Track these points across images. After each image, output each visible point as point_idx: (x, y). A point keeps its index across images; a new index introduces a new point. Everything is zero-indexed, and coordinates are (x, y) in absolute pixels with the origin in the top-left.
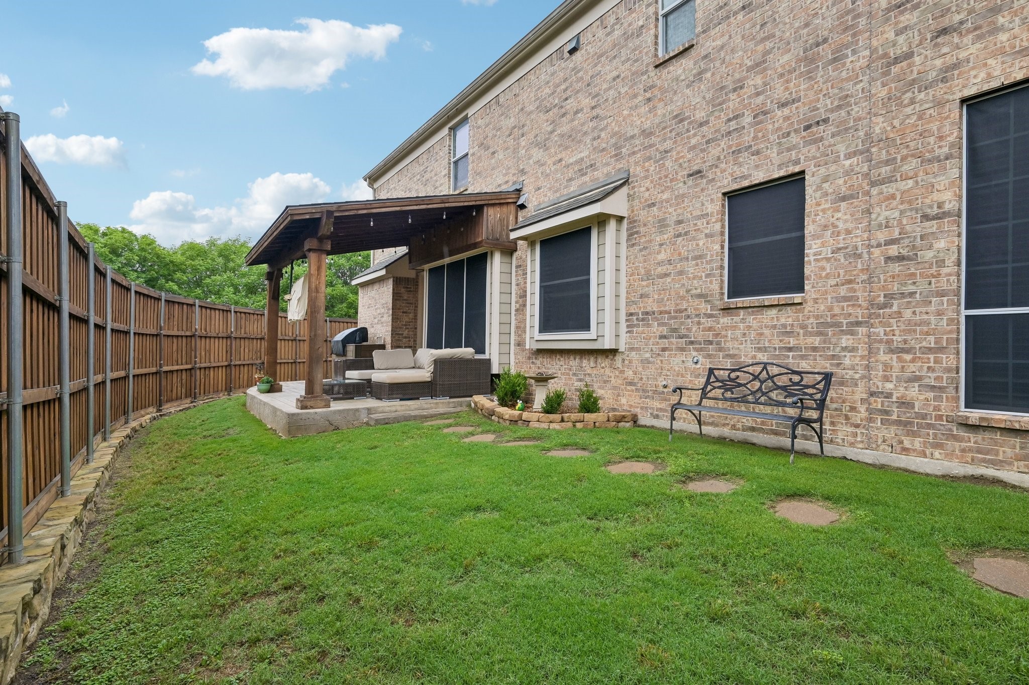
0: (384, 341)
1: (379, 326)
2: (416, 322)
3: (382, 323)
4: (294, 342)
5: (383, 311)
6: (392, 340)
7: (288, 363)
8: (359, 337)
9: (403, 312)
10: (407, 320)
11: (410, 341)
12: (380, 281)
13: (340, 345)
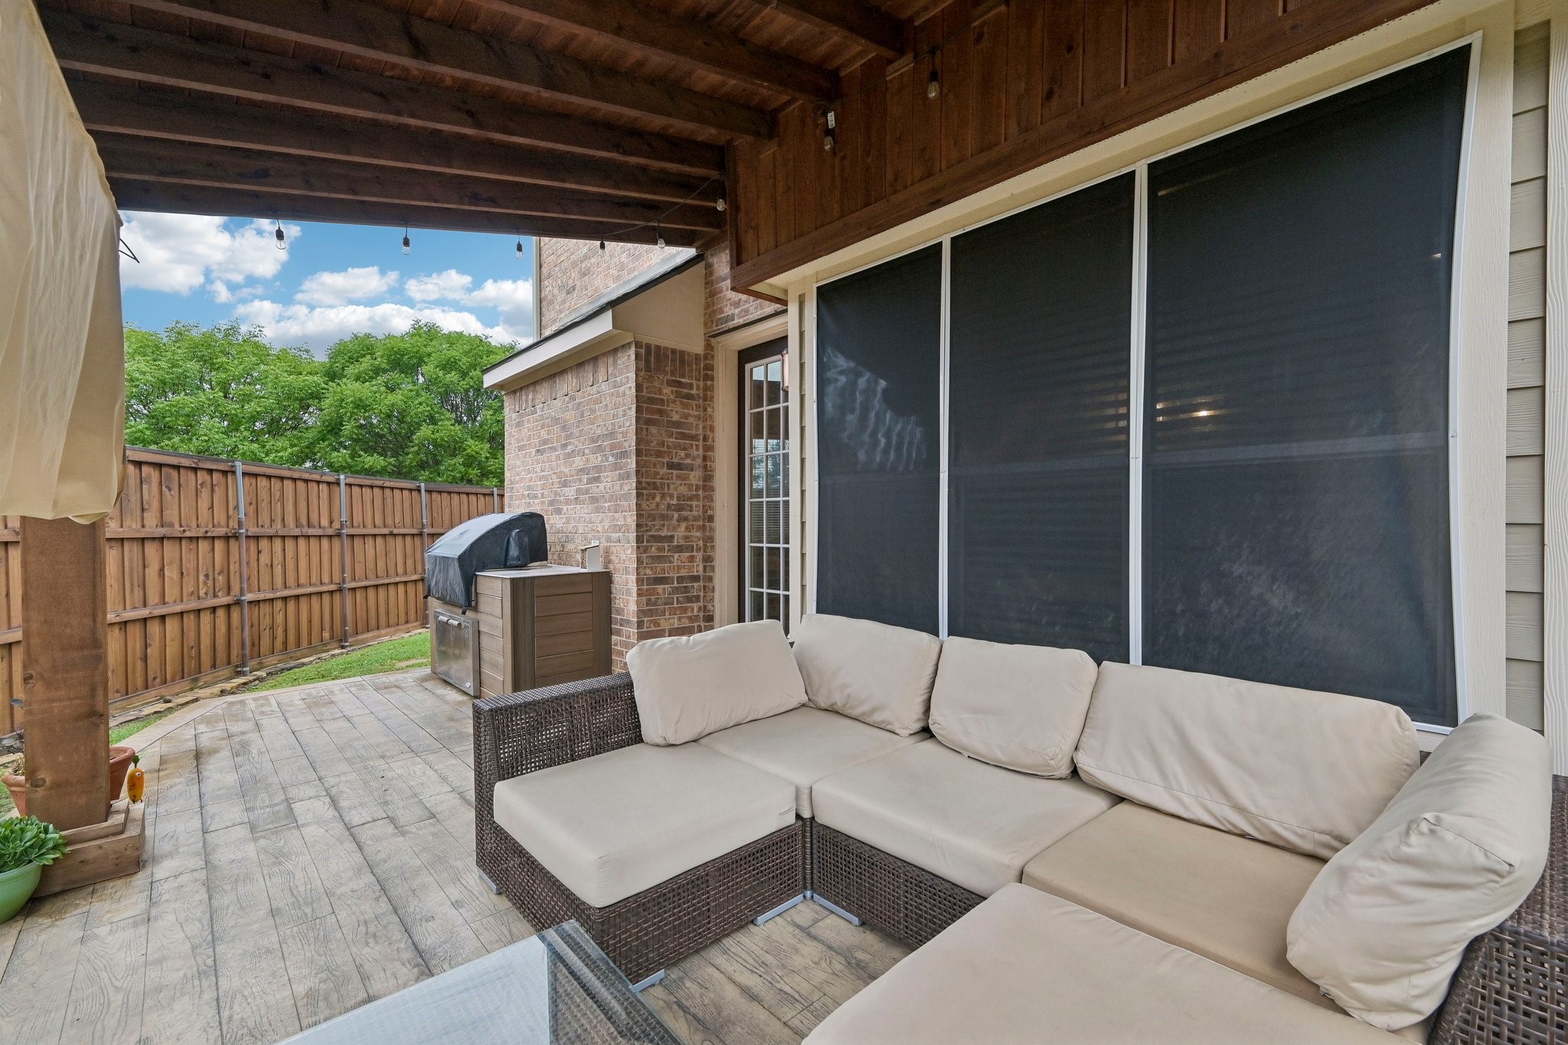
0: (608, 561)
1: (583, 511)
2: (711, 499)
3: (594, 500)
4: (336, 542)
5: (596, 460)
6: (639, 561)
7: (321, 593)
8: (520, 546)
9: (671, 466)
10: (683, 490)
11: (692, 559)
12: (580, 365)
13: (455, 573)
